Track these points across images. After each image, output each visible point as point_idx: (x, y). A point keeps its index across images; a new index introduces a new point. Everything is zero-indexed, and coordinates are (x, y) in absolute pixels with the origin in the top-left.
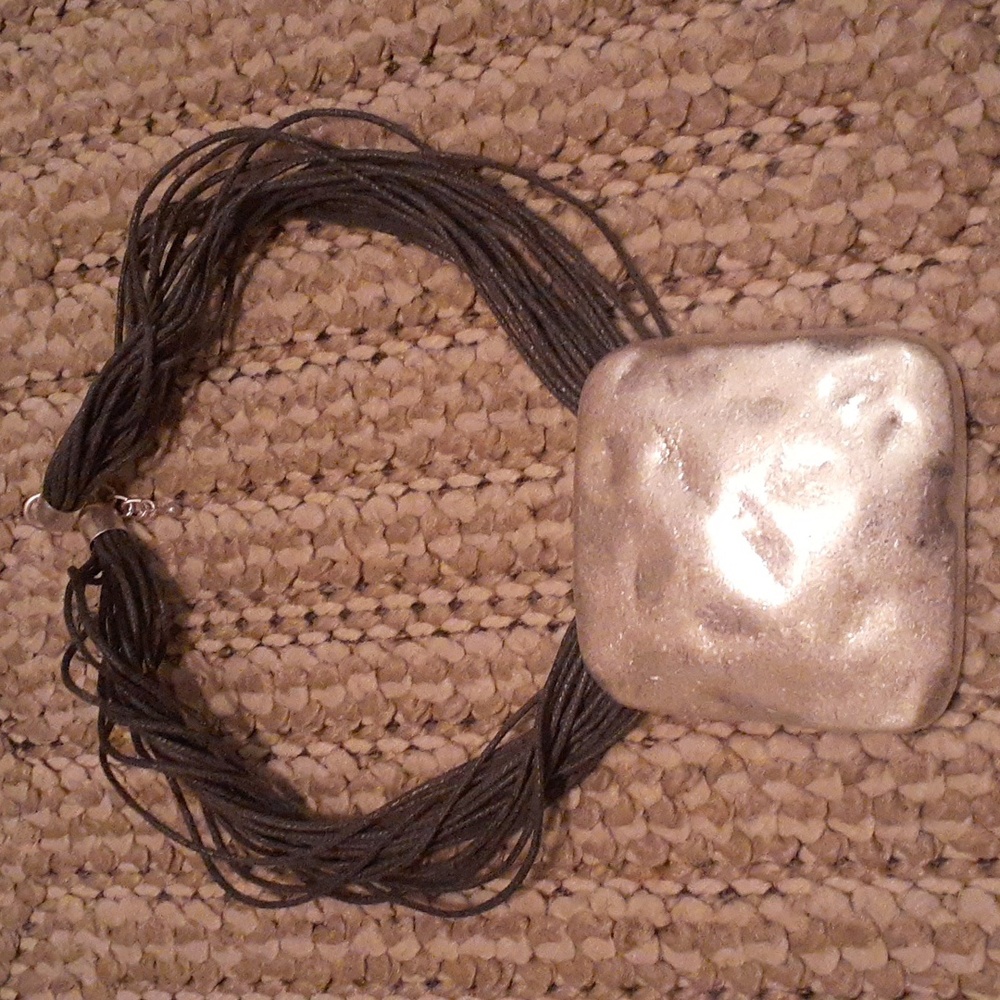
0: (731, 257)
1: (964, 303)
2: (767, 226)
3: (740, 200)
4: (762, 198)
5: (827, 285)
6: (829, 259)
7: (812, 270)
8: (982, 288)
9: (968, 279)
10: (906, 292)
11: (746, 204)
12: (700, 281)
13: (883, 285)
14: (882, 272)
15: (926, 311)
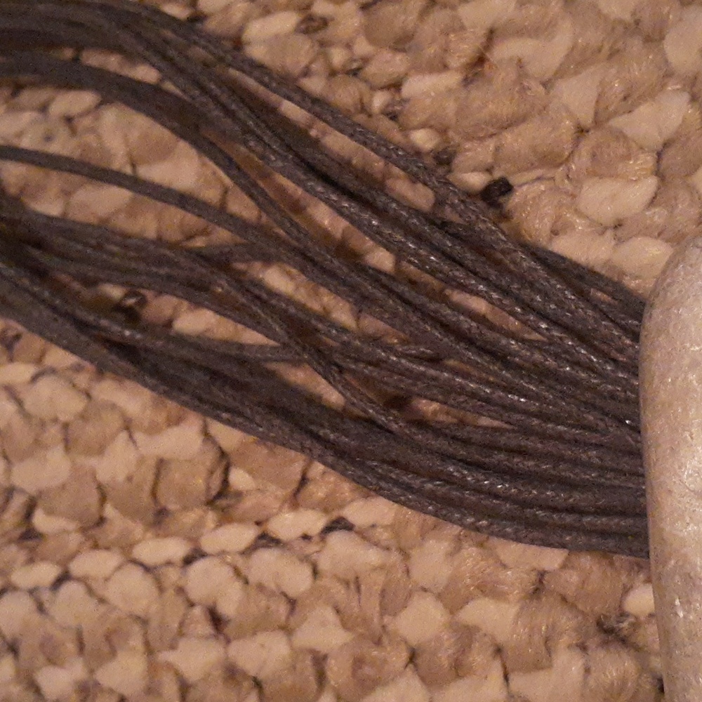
0: (50, 512)
1: (392, 602)
2: (93, 462)
3: (55, 420)
4: (83, 417)
5: (188, 561)
6: (190, 517)
7: (166, 536)
8: (416, 574)
9: (395, 557)
10: (298, 580)
11: (66, 426)
12: (13, 549)
13: (266, 563)
14: (266, 540)
15: (330, 615)
